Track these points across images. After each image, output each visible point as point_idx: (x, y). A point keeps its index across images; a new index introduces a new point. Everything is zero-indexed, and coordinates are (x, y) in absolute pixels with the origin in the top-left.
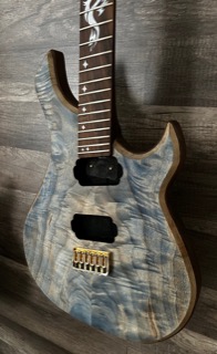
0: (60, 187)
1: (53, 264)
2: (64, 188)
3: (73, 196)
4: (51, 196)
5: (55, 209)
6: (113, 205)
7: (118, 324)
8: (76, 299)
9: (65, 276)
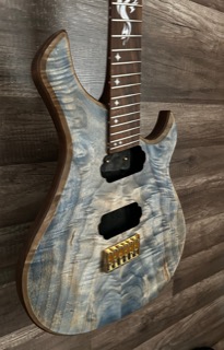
0: (85, 193)
1: (76, 287)
2: (90, 192)
3: (100, 196)
4: (73, 209)
5: (79, 221)
6: (138, 189)
7: (143, 294)
8: (105, 305)
9: (91, 292)
